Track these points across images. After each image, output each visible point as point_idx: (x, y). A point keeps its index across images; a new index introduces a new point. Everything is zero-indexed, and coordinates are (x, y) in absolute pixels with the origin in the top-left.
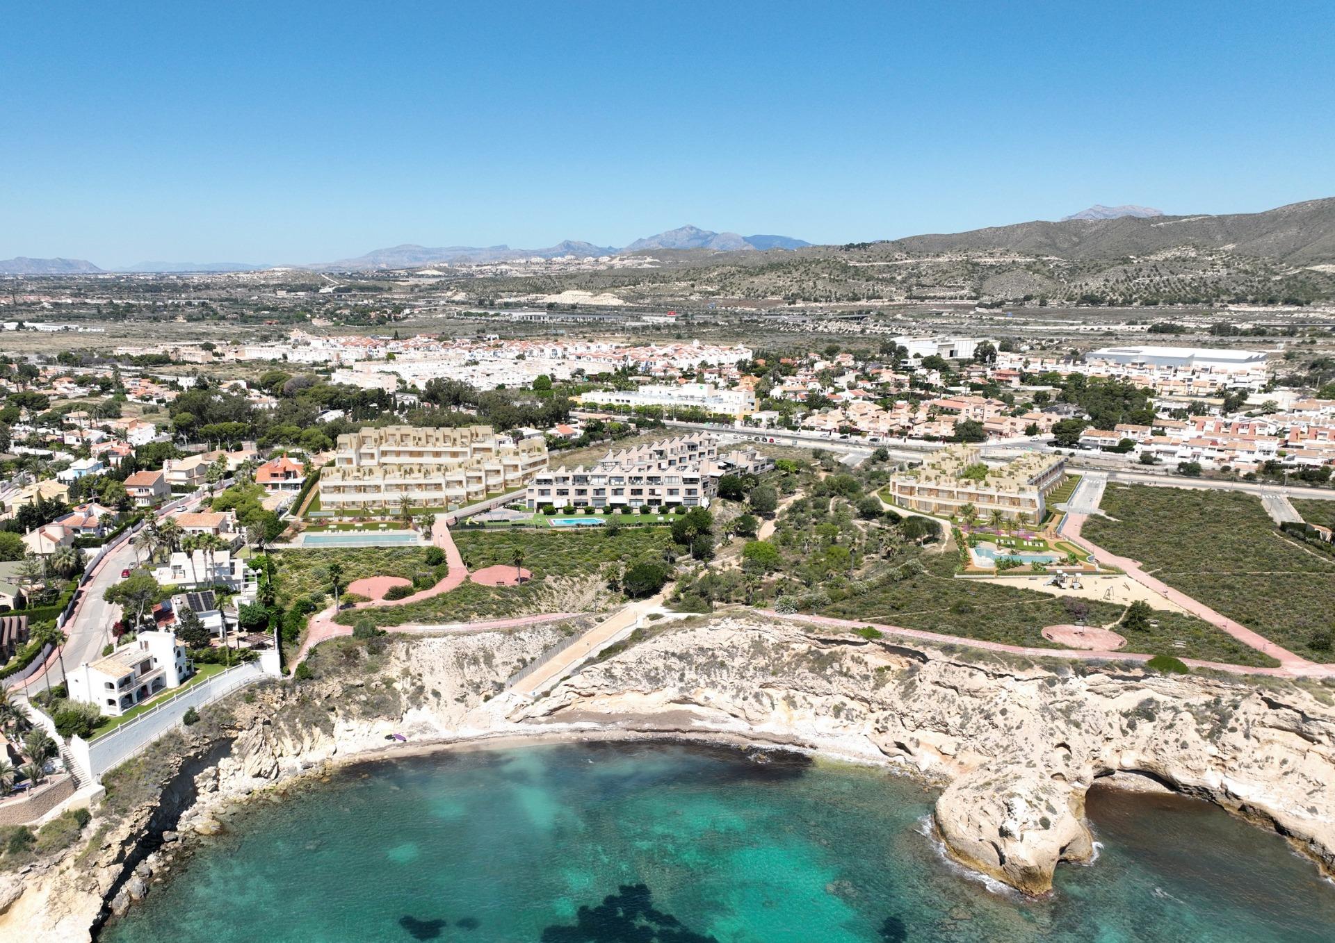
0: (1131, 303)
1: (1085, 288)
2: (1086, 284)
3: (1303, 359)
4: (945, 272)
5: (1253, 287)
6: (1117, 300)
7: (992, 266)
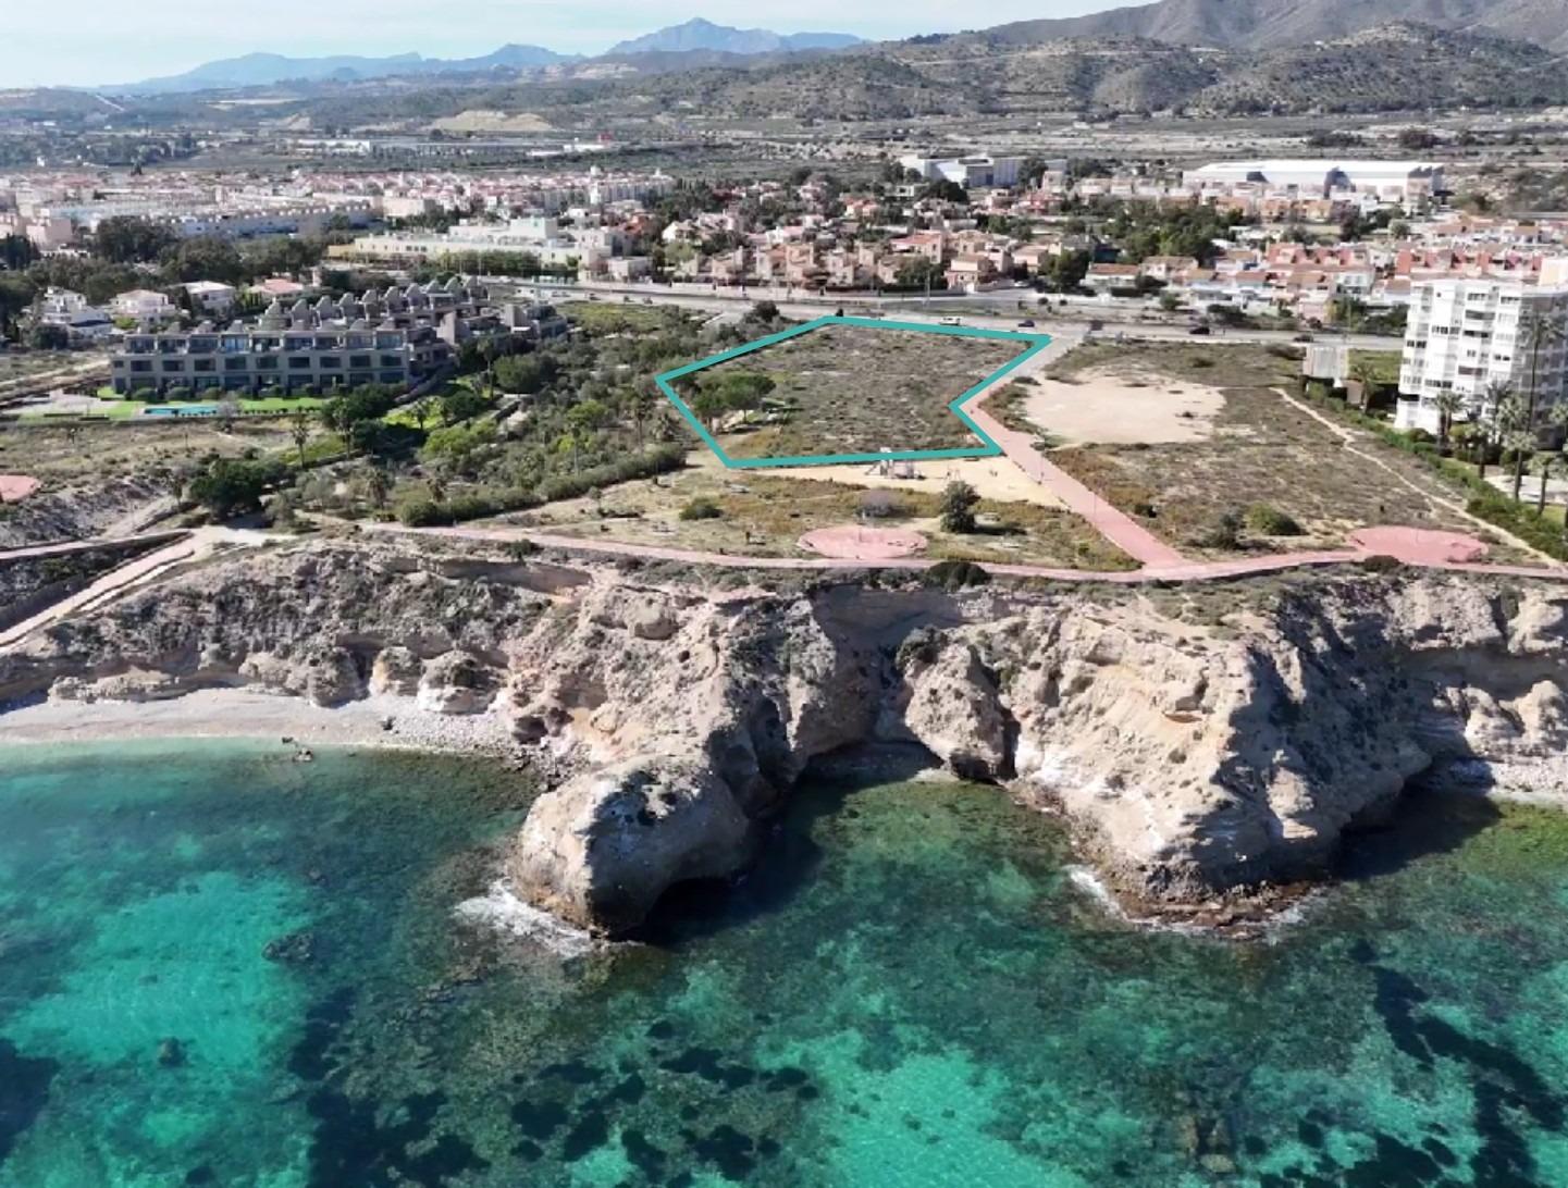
0: (1306, 109)
1: (1242, 90)
2: (1245, 84)
3: (1508, 173)
4: (1040, 71)
5: (1487, 83)
6: (1286, 106)
7: (1112, 61)
